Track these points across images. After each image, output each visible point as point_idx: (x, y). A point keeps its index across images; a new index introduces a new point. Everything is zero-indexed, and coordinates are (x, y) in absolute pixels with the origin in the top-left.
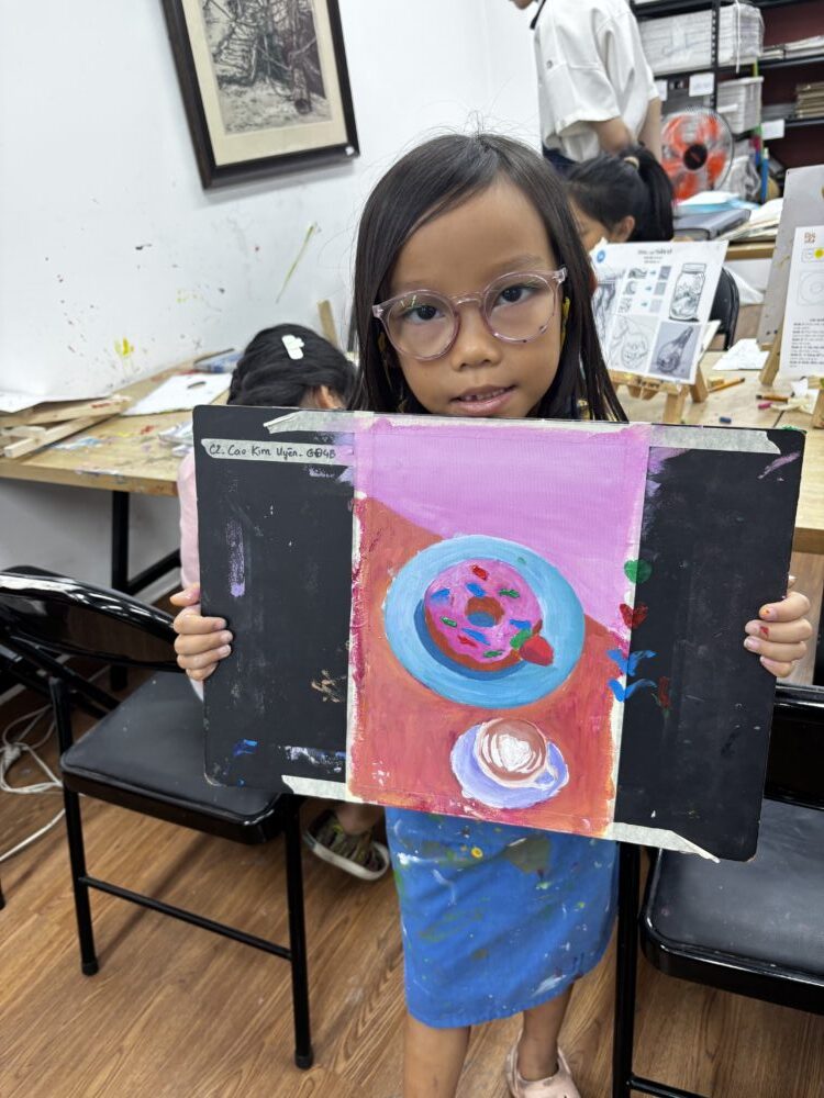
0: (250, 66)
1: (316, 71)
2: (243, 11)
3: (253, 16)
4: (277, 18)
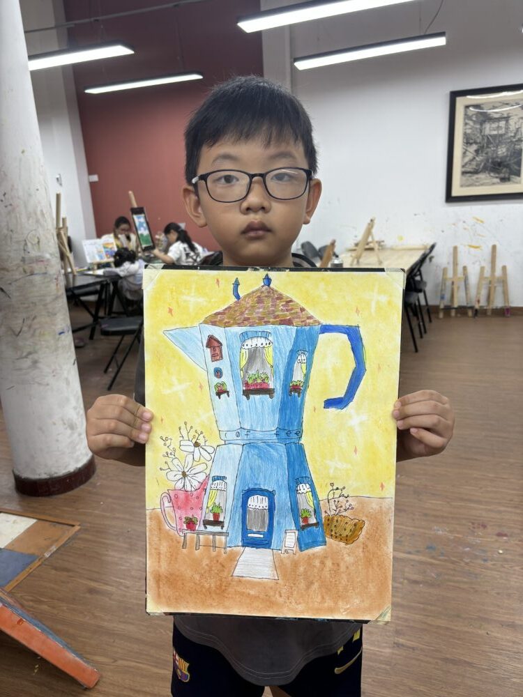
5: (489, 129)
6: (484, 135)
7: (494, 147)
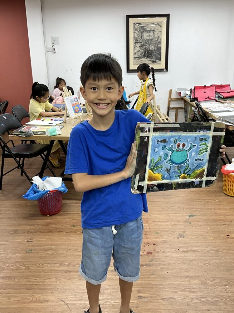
0: (142, 55)
1: (159, 57)
2: (143, 47)
3: (145, 48)
4: (150, 48)
5: (146, 36)
6: (143, 39)
7: (148, 45)
